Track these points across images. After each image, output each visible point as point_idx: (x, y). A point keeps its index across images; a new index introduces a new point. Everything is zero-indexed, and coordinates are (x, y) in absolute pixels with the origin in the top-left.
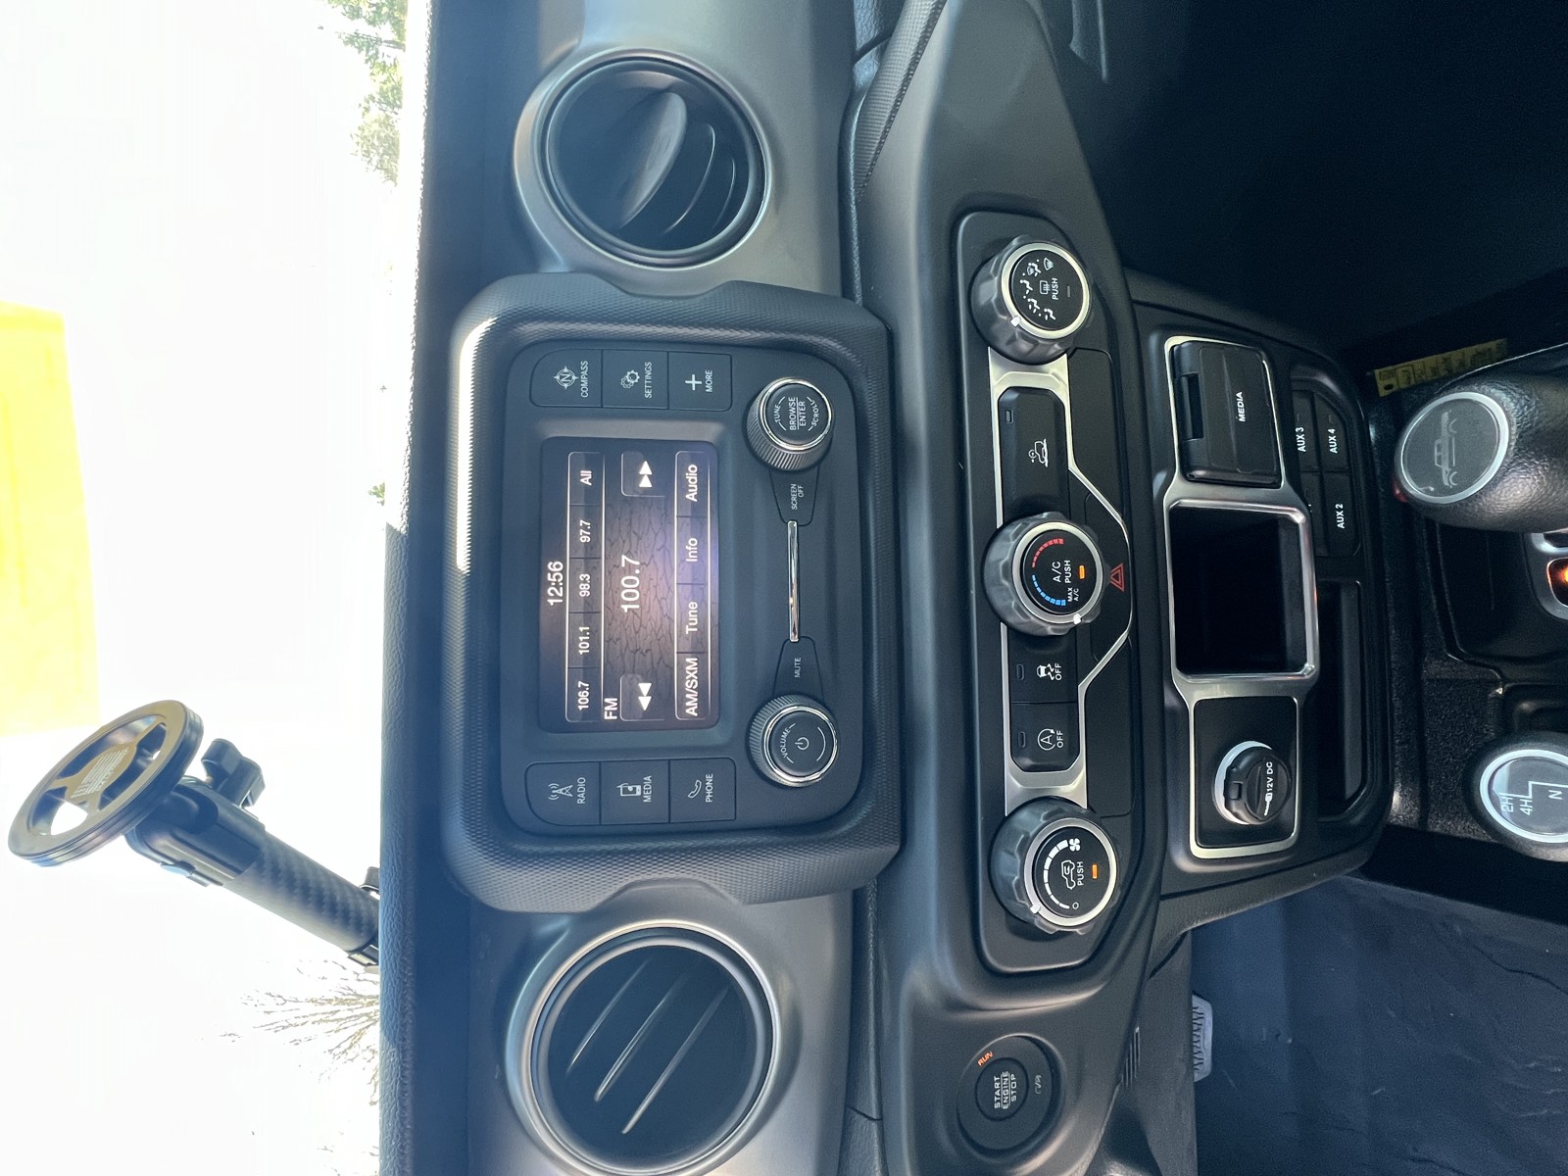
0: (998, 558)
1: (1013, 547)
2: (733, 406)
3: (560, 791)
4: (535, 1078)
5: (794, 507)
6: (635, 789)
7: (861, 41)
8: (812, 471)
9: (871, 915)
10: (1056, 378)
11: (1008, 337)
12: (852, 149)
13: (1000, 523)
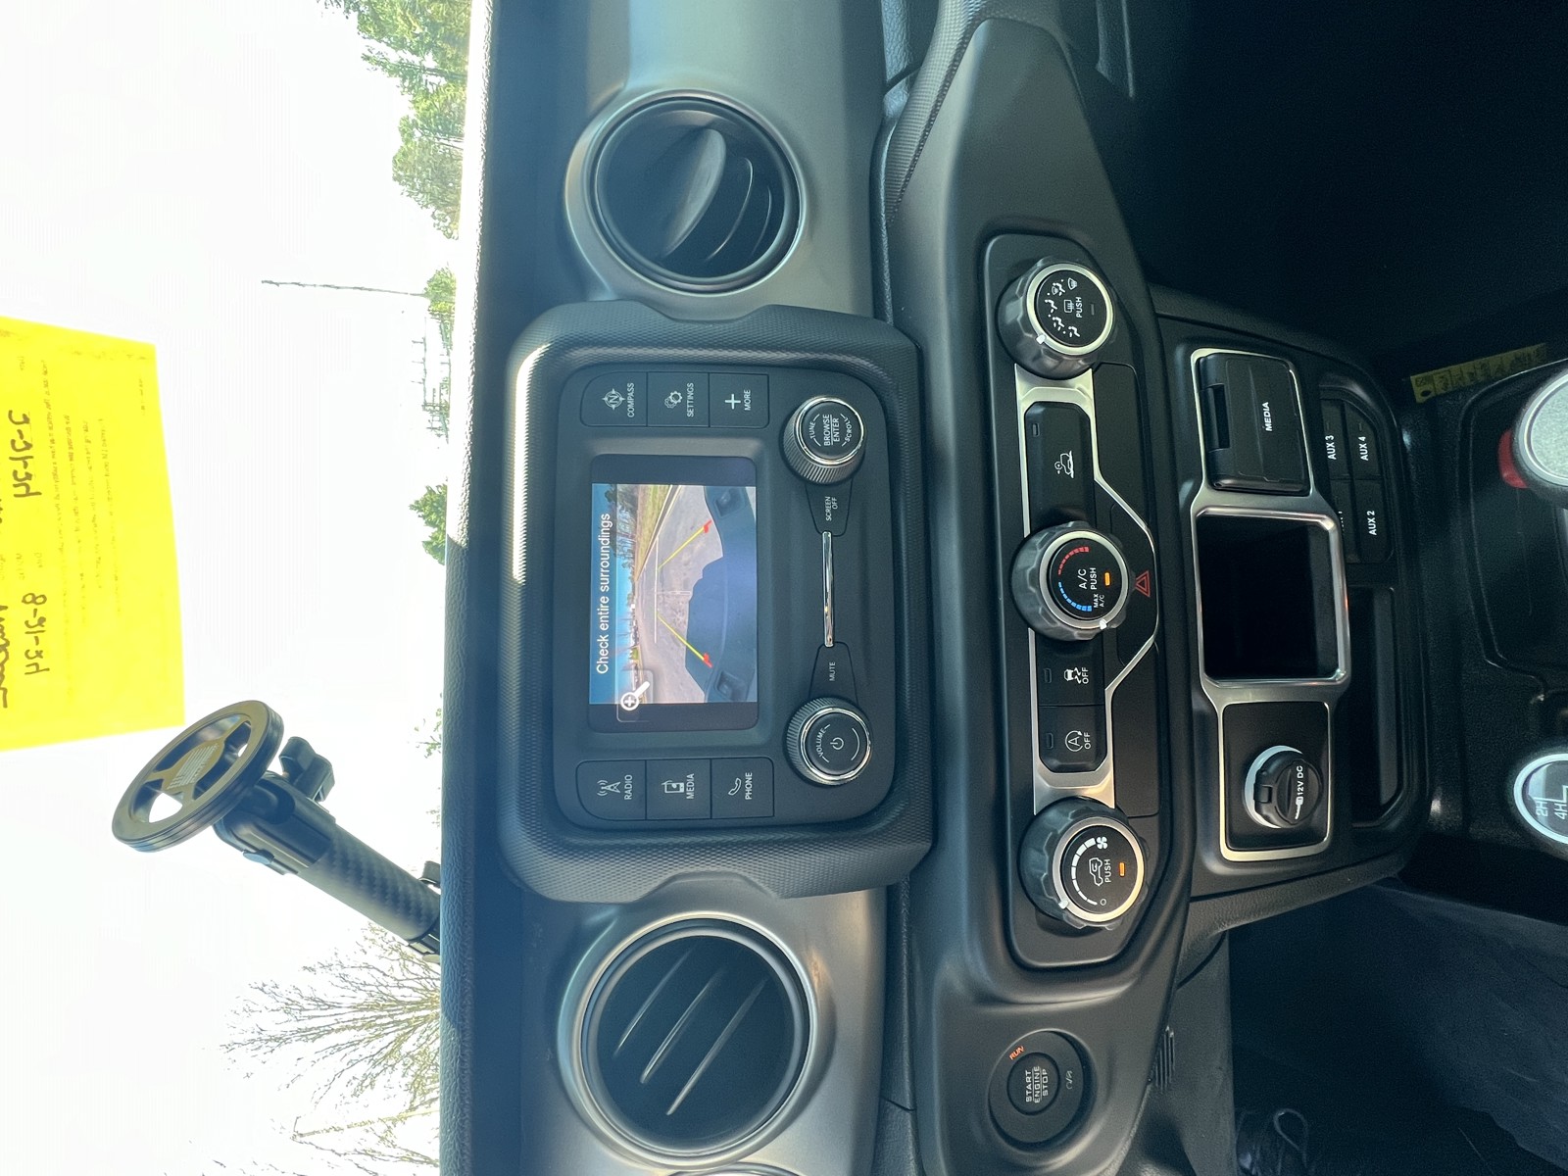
0: (1026, 565)
1: (1040, 556)
2: (771, 424)
3: (609, 788)
4: (585, 1059)
5: (829, 518)
6: (678, 786)
7: (890, 74)
8: (846, 485)
9: (904, 911)
10: (1082, 392)
11: (1034, 353)
12: (883, 176)
13: (1027, 532)
